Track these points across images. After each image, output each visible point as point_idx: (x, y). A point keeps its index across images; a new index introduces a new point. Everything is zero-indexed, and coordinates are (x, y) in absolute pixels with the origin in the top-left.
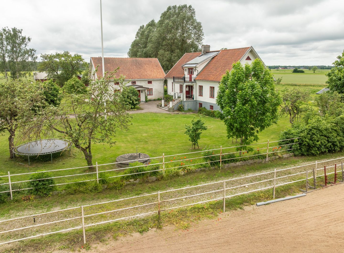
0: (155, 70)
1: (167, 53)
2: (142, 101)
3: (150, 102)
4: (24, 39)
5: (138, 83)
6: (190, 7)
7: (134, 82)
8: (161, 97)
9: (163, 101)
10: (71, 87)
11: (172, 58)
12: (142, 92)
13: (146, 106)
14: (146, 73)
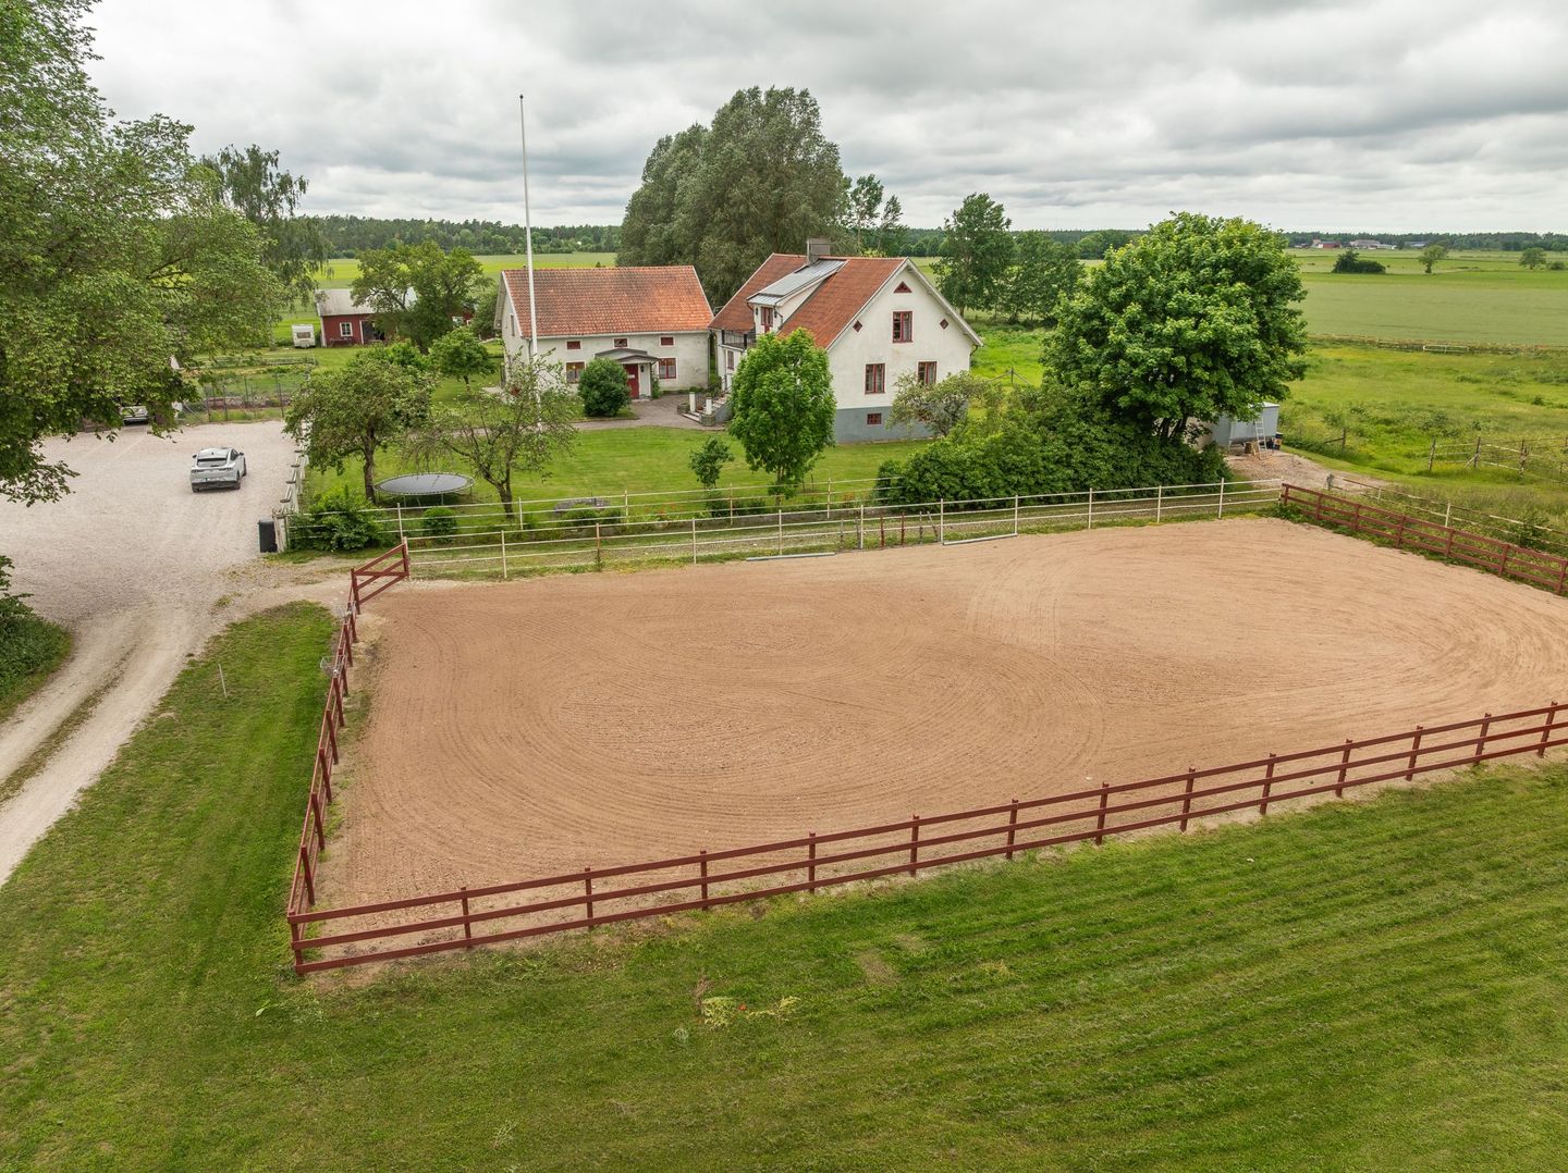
0: (683, 305)
1: (727, 245)
2: (644, 396)
3: (665, 399)
4: (285, 183)
5: (632, 345)
6: (804, 94)
7: (622, 342)
8: (699, 385)
9: (692, 397)
10: (451, 354)
11: (742, 261)
12: (642, 371)
13: (652, 409)
14: (656, 314)
